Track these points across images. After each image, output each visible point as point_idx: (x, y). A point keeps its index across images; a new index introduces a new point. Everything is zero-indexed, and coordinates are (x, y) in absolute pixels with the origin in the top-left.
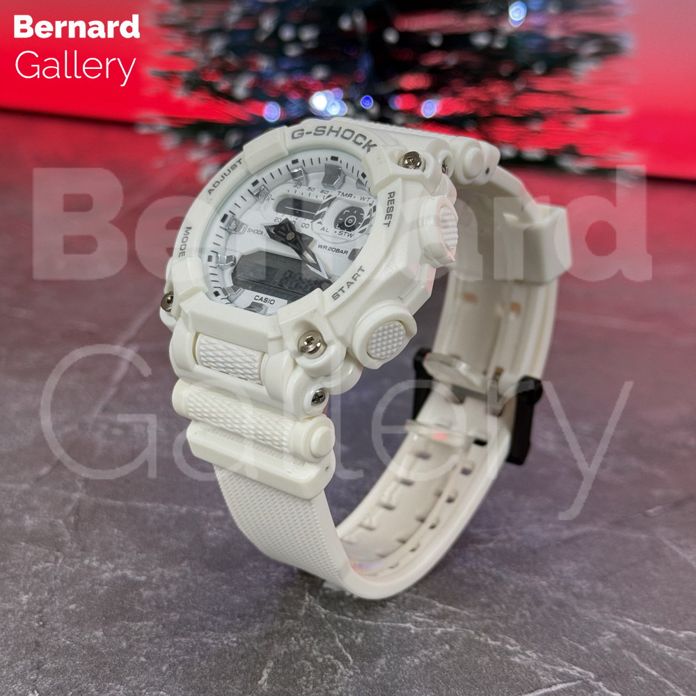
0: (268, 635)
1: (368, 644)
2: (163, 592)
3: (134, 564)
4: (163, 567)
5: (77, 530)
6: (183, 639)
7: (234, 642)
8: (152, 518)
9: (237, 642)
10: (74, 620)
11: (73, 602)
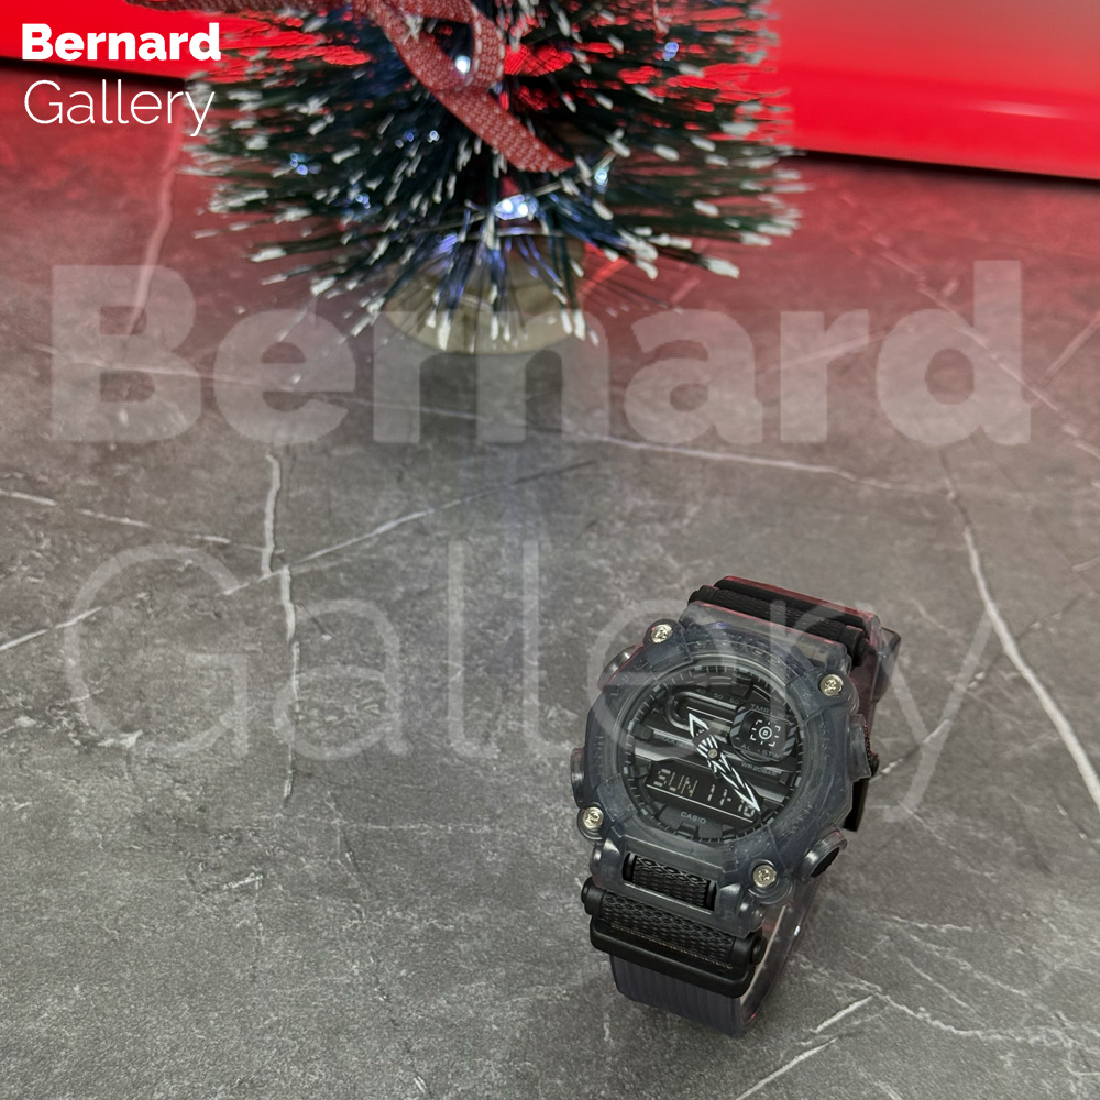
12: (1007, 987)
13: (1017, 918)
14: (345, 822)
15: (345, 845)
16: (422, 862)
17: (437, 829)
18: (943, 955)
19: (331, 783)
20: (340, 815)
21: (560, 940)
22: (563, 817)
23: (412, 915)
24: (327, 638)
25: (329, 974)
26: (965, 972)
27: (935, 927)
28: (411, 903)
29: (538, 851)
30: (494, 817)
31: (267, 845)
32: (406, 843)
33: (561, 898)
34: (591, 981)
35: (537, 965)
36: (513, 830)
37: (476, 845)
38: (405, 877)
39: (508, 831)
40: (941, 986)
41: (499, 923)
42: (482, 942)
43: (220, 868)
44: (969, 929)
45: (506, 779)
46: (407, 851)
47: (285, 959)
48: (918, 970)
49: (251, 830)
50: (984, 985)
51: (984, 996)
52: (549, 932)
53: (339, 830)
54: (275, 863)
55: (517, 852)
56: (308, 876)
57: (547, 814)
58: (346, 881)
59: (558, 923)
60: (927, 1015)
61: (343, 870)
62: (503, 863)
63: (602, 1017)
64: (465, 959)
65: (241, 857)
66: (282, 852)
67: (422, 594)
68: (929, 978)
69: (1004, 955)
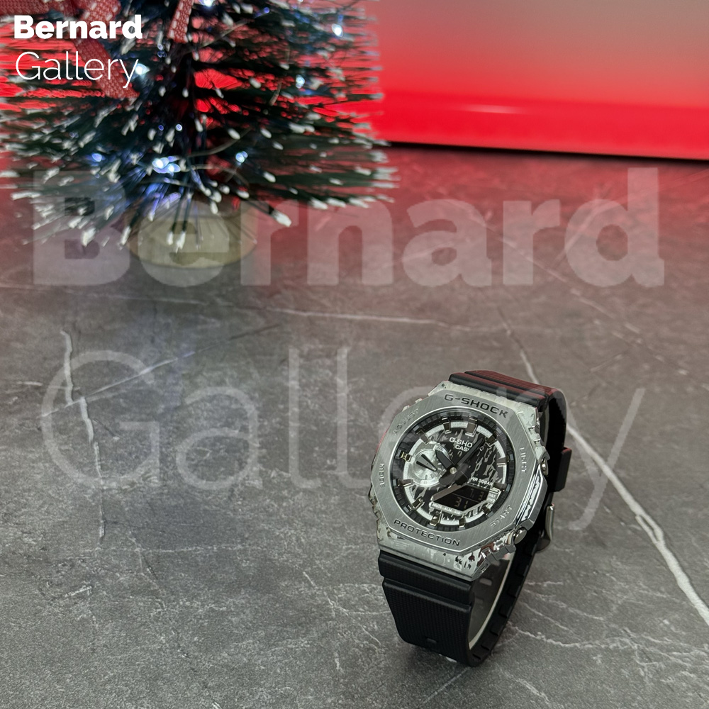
0: (324, 635)
1: (382, 629)
2: (242, 616)
3: (212, 598)
4: (231, 598)
5: (157, 578)
6: (277, 649)
7: (307, 644)
8: (199, 559)
9: (308, 643)
10: (203, 648)
11: (193, 635)
12: (590, 616)
13: (589, 574)
14: (143, 550)
15: (145, 564)
16: (199, 570)
17: (207, 549)
18: (548, 600)
19: (131, 526)
20: (140, 545)
21: (298, 611)
22: (290, 536)
23: (197, 604)
24: (116, 439)
25: (145, 644)
26: (563, 609)
27: (540, 584)
28: (195, 596)
29: (276, 558)
30: (244, 540)
31: (92, 568)
32: (188, 559)
33: (295, 585)
34: (323, 634)
35: (286, 627)
36: (258, 546)
37: (234, 557)
38: (189, 580)
39: (254, 547)
40: (549, 619)
41: (257, 603)
42: (247, 615)
43: (61, 584)
44: (561, 583)
45: (249, 516)
46: (188, 564)
47: (113, 637)
48: (533, 610)
49: (80, 559)
50: (577, 616)
51: (576, 622)
52: (291, 606)
53: (140, 555)
54: (99, 578)
55: (262, 559)
56: (123, 584)
57: (278, 536)
58: (149, 585)
59: (296, 601)
60: (543, 637)
61: (146, 579)
62: (254, 567)
63: (332, 654)
64: (237, 628)
65: (75, 576)
66: (103, 571)
67: (176, 408)
68: (541, 614)
69: (585, 597)
